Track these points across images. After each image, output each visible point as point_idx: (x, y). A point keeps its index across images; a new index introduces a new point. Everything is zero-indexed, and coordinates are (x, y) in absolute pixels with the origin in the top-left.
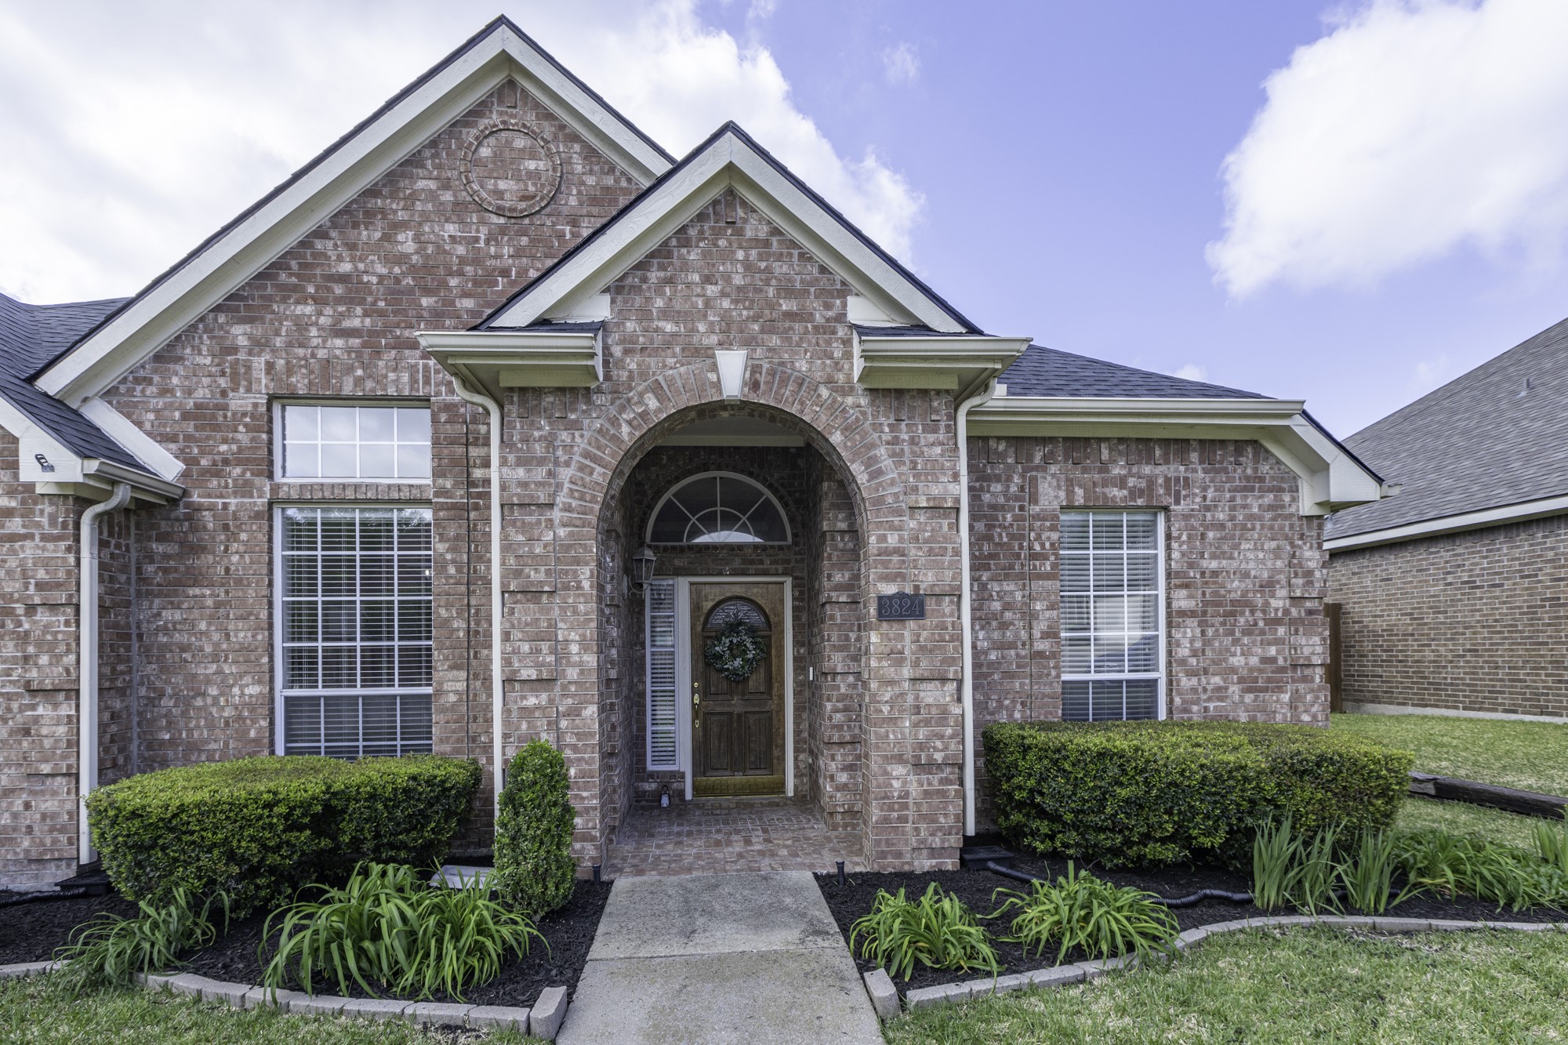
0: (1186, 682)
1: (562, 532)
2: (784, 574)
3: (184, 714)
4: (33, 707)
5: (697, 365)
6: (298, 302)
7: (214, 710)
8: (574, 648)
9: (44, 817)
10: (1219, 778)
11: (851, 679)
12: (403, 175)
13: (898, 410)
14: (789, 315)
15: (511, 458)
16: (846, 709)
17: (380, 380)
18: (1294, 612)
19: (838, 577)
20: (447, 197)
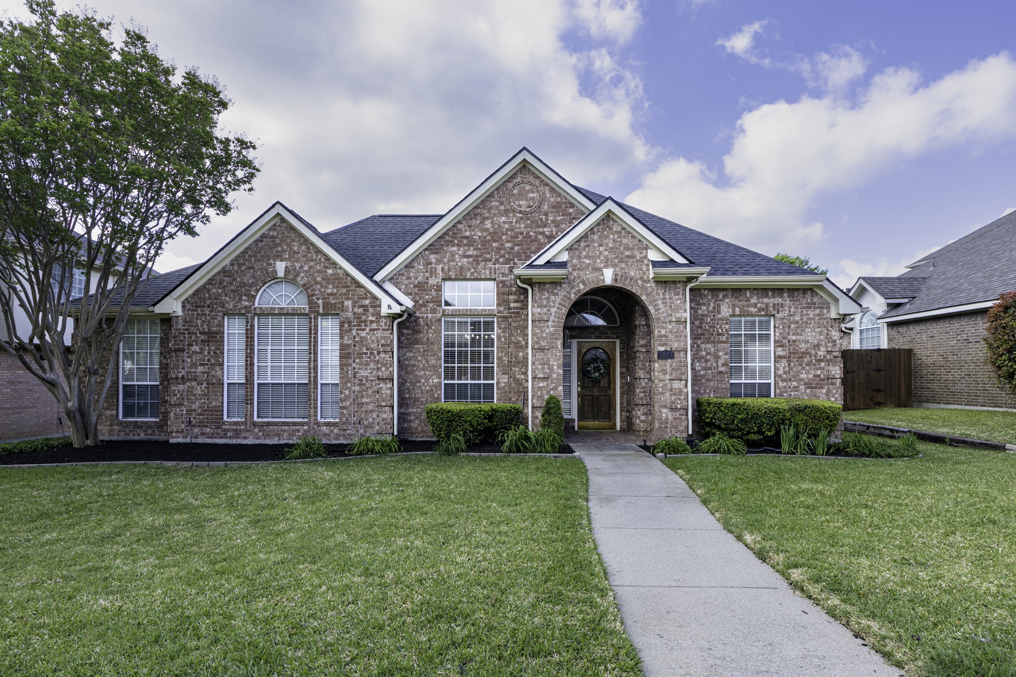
0: (781, 384)
1: (552, 329)
2: (616, 338)
3: (413, 388)
4: (379, 384)
5: (597, 274)
6: (452, 246)
7: (423, 387)
8: (555, 367)
9: (383, 419)
10: (771, 411)
11: (646, 380)
12: (487, 201)
13: (665, 288)
14: (628, 257)
15: (536, 305)
16: (644, 392)
17: (480, 273)
18: (828, 357)
19: (642, 342)
20: (502, 208)
